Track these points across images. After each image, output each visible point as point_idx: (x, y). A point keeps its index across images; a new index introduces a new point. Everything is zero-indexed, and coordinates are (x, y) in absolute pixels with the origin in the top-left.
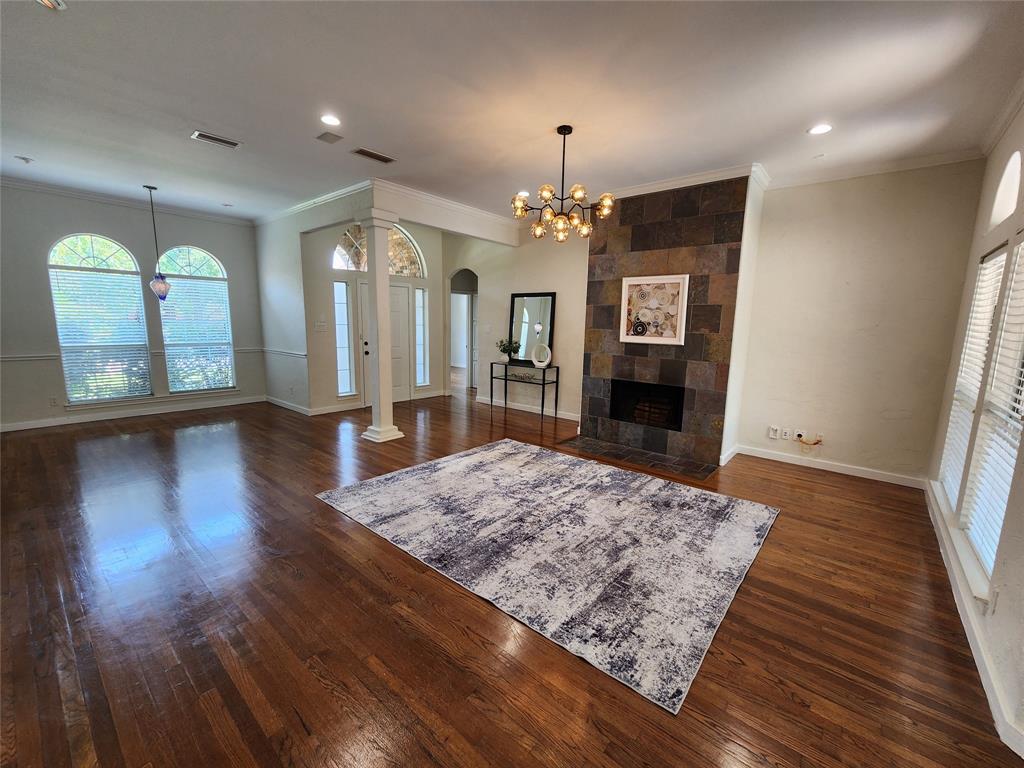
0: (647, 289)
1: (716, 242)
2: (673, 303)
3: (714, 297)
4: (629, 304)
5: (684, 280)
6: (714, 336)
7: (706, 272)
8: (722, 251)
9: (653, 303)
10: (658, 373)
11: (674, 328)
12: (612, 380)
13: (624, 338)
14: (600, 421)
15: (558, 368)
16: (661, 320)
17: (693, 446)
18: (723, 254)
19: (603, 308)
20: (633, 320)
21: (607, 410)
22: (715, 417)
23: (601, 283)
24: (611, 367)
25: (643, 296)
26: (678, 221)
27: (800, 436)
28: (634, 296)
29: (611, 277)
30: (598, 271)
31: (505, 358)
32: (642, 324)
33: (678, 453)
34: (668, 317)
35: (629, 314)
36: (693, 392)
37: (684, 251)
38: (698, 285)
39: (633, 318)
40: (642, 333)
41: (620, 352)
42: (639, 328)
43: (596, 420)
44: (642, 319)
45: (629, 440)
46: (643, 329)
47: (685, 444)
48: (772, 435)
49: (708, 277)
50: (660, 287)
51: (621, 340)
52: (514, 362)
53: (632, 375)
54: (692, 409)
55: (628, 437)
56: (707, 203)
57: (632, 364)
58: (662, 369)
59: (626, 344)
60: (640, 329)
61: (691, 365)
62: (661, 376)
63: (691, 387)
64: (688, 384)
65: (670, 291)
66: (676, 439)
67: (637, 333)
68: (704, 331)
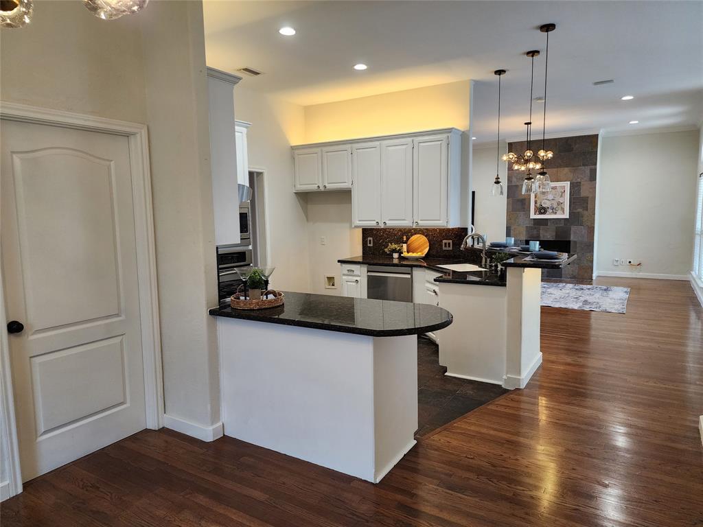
1: (584, 165)
2: (562, 196)
3: (584, 193)
4: (536, 197)
5: (567, 185)
6: (585, 212)
7: (579, 180)
8: (587, 170)
9: (550, 197)
10: (554, 234)
11: (563, 210)
12: (526, 241)
13: (533, 216)
16: (555, 206)
17: (577, 271)
18: (588, 172)
19: (518, 200)
22: (588, 254)
23: (516, 186)
24: (524, 233)
26: (562, 154)
27: (630, 262)
28: (539, 193)
30: (514, 180)
32: (544, 208)
33: (569, 277)
34: (559, 204)
35: (536, 203)
36: (575, 242)
37: (566, 170)
38: (575, 187)
39: (538, 205)
40: (544, 213)
41: (531, 224)
42: (542, 210)
44: (544, 206)
46: (545, 210)
47: (573, 271)
48: (616, 264)
49: (580, 183)
50: (554, 188)
51: (531, 217)
53: (538, 236)
54: (575, 251)
56: (577, 146)
57: (538, 231)
58: (557, 232)
59: (534, 219)
60: (542, 211)
61: (573, 228)
62: (556, 235)
63: (575, 240)
64: (572, 238)
65: (560, 190)
66: (566, 268)
67: (541, 213)
68: (580, 210)
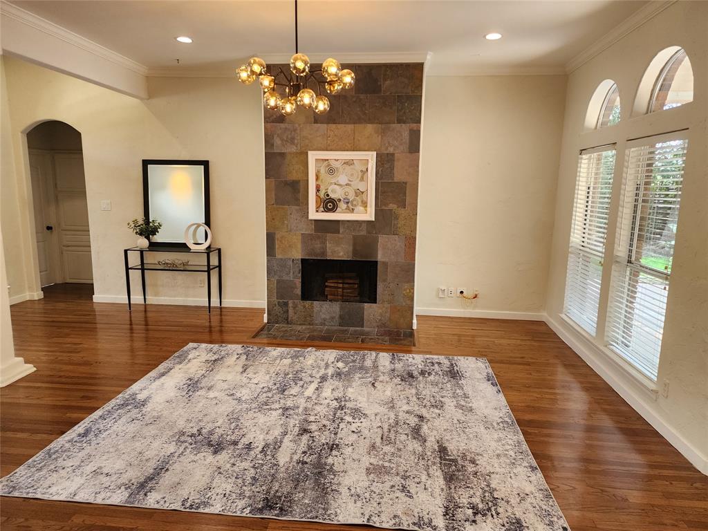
0: (335, 165)
1: (399, 121)
2: (362, 179)
3: (399, 175)
4: (317, 179)
5: (371, 157)
6: (402, 212)
7: (391, 150)
8: (404, 130)
9: (342, 180)
10: (351, 248)
11: (365, 204)
12: (303, 260)
13: (314, 215)
14: (290, 305)
15: (219, 250)
16: (351, 197)
17: (388, 315)
18: (406, 135)
19: (286, 183)
20: (322, 196)
21: (298, 291)
22: (406, 286)
23: (282, 155)
24: (299, 246)
25: (331, 171)
26: (362, 96)
27: (462, 292)
28: (323, 171)
29: (294, 149)
30: (277, 141)
31: (143, 242)
32: (332, 201)
33: (375, 324)
34: (359, 193)
35: (318, 190)
36: (385, 264)
37: (370, 128)
38: (385, 163)
39: (322, 194)
40: (333, 210)
41: (310, 230)
42: (329, 204)
43: (286, 304)
44: (332, 196)
45: (325, 319)
46: (334, 204)
47: (381, 315)
48: (441, 294)
49: (393, 155)
50: (349, 163)
51: (310, 218)
52: (154, 246)
53: (324, 253)
54: (385, 280)
55: (323, 316)
56: (388, 82)
57: (324, 243)
58: (355, 245)
59: (315, 221)
60: (330, 206)
61: (382, 240)
62: (355, 252)
63: (384, 260)
64: (380, 257)
65: (359, 167)
66: (371, 311)
67: (327, 210)
68: (392, 206)
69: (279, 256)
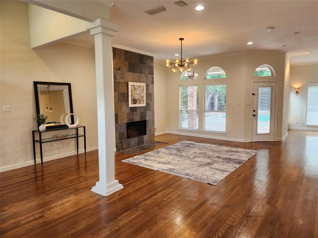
0: (136, 87)
1: (149, 74)
2: (143, 92)
4: (131, 92)
6: (151, 103)
8: (150, 77)
9: (138, 92)
11: (143, 101)
12: (127, 123)
13: (131, 105)
14: (124, 142)
16: (140, 98)
19: (121, 94)
20: (133, 98)
21: (126, 136)
23: (119, 83)
24: (126, 118)
25: (135, 89)
26: (141, 64)
28: (133, 89)
29: (123, 81)
30: (118, 78)
33: (146, 142)
34: (142, 97)
35: (132, 96)
37: (143, 75)
38: (147, 86)
41: (129, 111)
43: (122, 142)
44: (135, 98)
45: (134, 145)
46: (134, 102)
47: (148, 138)
49: (149, 84)
50: (139, 86)
51: (129, 107)
53: (133, 119)
54: (148, 126)
55: (133, 144)
56: (146, 61)
57: (133, 115)
58: (141, 115)
59: (131, 107)
61: (147, 113)
62: (141, 118)
63: (148, 119)
65: (142, 88)
68: (149, 101)
69: (119, 123)
